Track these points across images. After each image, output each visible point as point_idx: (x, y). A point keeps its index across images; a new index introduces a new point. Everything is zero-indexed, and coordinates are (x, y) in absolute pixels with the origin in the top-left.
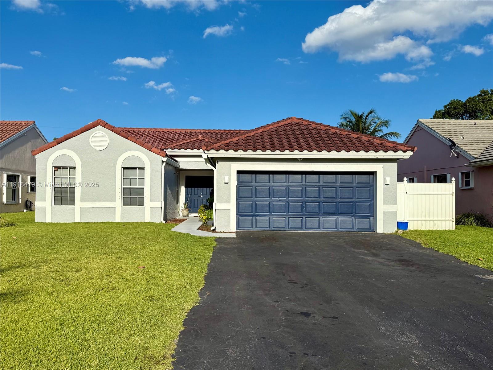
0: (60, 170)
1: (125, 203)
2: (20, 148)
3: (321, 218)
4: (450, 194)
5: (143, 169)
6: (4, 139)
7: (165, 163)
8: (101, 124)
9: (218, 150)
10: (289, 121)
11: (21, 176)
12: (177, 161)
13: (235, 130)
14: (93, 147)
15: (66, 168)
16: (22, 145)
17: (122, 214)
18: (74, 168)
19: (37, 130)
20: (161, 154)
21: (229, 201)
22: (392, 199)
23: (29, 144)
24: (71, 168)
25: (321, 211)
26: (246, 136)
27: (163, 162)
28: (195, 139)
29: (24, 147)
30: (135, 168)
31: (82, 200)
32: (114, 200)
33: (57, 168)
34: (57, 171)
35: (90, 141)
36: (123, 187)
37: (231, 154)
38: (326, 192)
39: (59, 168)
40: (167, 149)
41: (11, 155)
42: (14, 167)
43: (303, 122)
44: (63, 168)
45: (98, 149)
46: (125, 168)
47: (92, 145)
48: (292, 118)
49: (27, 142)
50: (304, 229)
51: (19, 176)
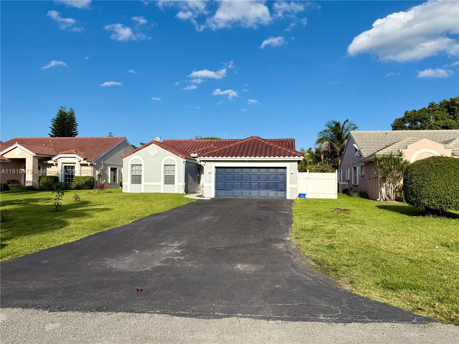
0: (134, 166)
1: (166, 183)
2: (118, 152)
3: (258, 191)
4: (334, 179)
5: (174, 165)
6: (109, 148)
7: (185, 162)
8: (154, 143)
9: (204, 157)
10: (251, 139)
11: (118, 168)
12: (196, 160)
13: (238, 140)
14: (150, 154)
15: (137, 165)
16: (119, 151)
17: (164, 188)
18: (141, 165)
19: (127, 141)
20: (183, 157)
21: (211, 182)
22: (295, 182)
23: (123, 150)
24: (139, 165)
25: (259, 187)
26: (222, 148)
27: (184, 162)
28: (208, 147)
29: (119, 152)
30: (170, 165)
31: (145, 181)
32: (160, 182)
33: (133, 165)
34: (133, 166)
35: (149, 152)
36: (164, 175)
37: (211, 158)
38: (261, 178)
39: (134, 165)
40: (191, 153)
41: (113, 157)
42: (114, 163)
43: (258, 139)
44: (136, 165)
45: (152, 156)
46: (165, 165)
47: (149, 154)
48: (253, 137)
49: (122, 149)
50: (250, 197)
51: (117, 168)
